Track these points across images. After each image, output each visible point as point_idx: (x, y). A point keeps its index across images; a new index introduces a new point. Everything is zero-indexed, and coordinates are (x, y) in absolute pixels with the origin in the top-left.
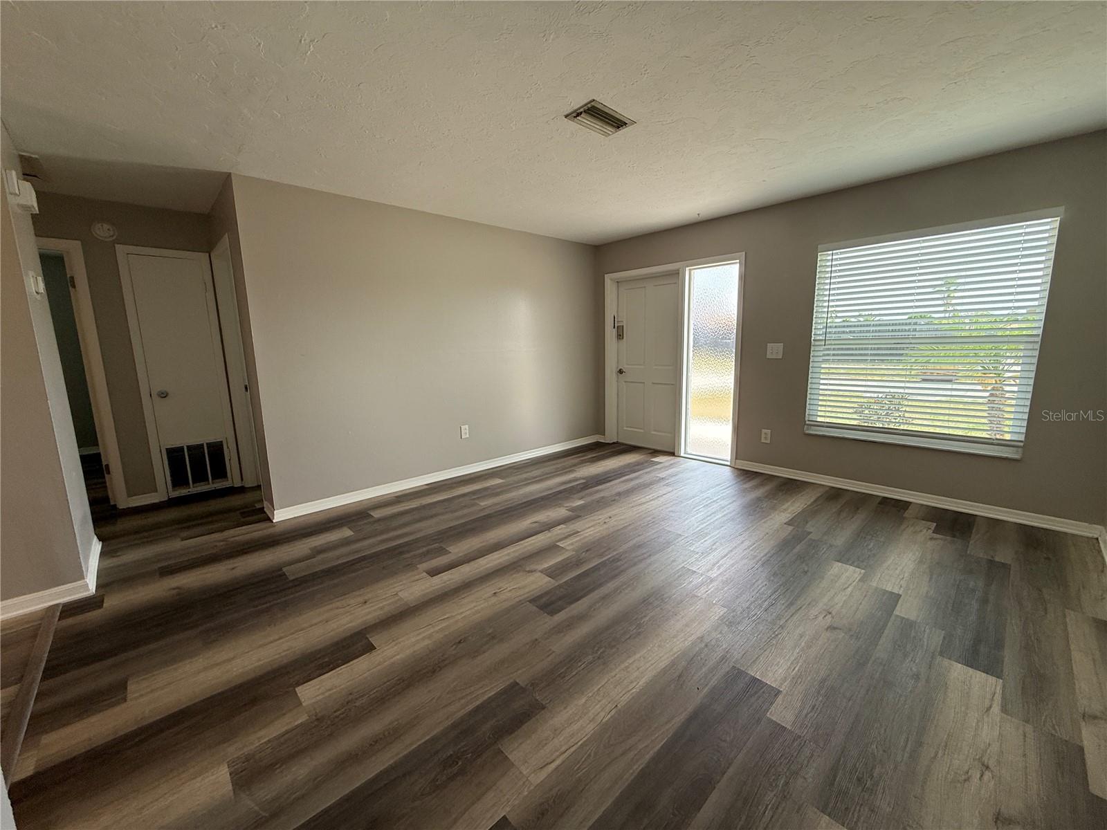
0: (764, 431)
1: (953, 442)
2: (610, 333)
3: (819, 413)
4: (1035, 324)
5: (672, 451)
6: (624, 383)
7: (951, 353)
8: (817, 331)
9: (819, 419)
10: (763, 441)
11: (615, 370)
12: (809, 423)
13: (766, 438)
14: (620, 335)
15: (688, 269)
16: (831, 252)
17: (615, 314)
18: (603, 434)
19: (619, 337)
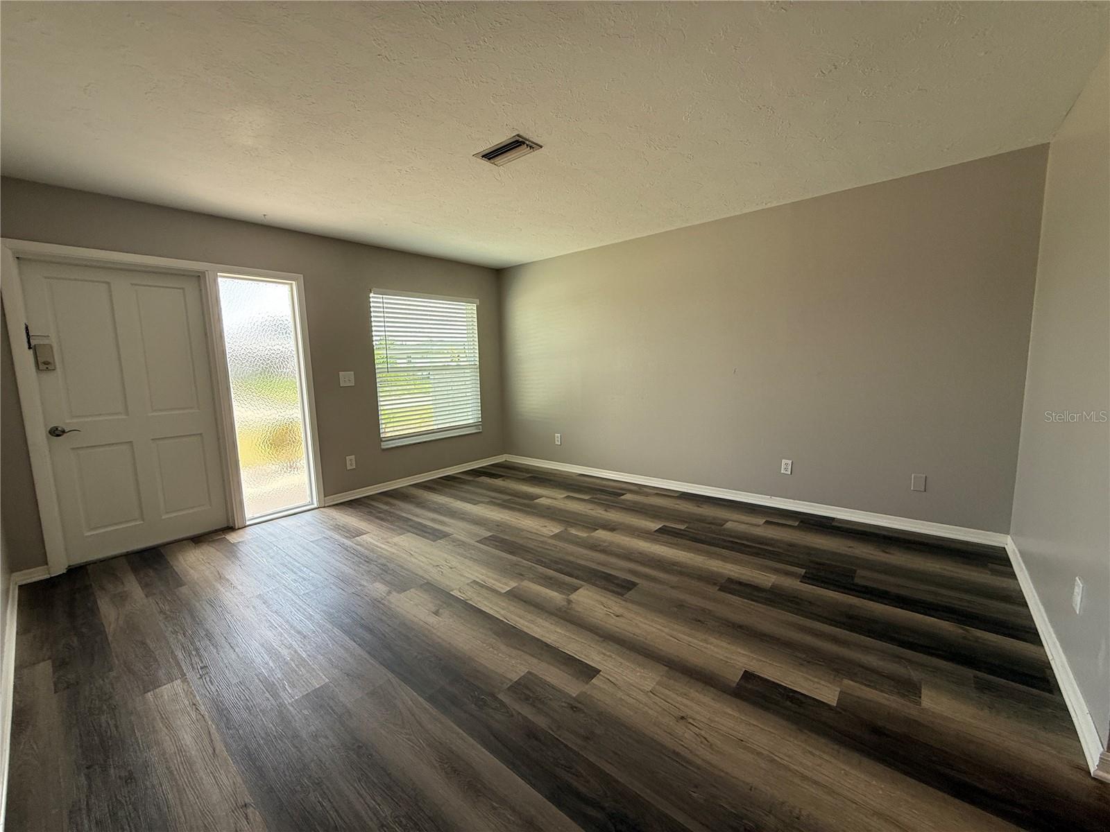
1: (463, 429)
2: (23, 357)
3: (387, 430)
4: (475, 359)
6: (70, 452)
9: (387, 435)
10: (348, 468)
11: (44, 432)
12: (383, 439)
13: (351, 465)
14: (46, 363)
15: (218, 274)
16: (381, 296)
17: (25, 321)
18: (45, 562)
19: (42, 367)
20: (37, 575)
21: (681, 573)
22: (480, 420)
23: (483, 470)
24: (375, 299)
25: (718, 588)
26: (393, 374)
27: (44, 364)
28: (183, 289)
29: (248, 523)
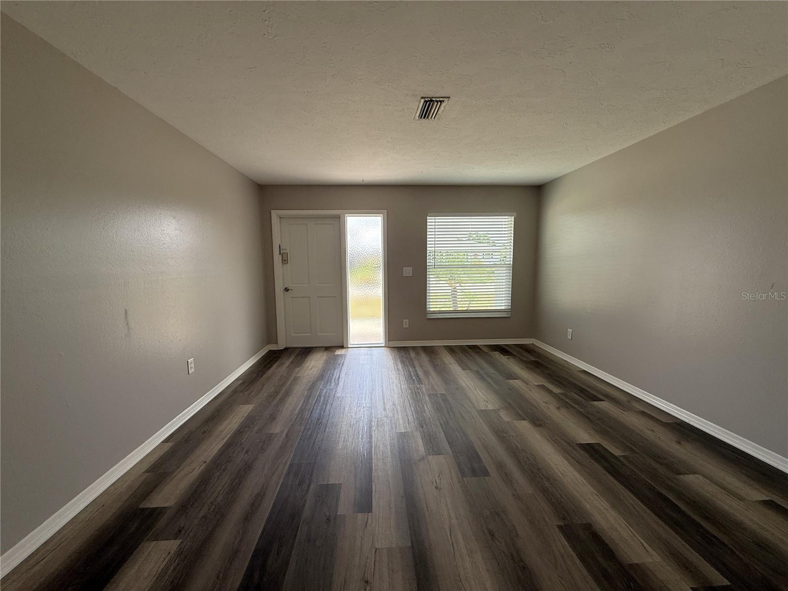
0: (404, 320)
1: (493, 313)
2: (277, 258)
3: (431, 306)
4: (510, 260)
5: (340, 345)
6: (290, 299)
7: (466, 272)
8: (430, 261)
9: (431, 310)
10: (404, 327)
11: (282, 289)
12: (428, 312)
13: (406, 325)
14: (285, 260)
15: (346, 215)
16: (434, 218)
17: (279, 243)
18: (276, 343)
19: (284, 262)
20: (273, 347)
21: (545, 491)
22: (510, 308)
23: (506, 348)
24: (431, 221)
25: (561, 523)
26: (439, 270)
27: (285, 261)
28: (333, 224)
29: (349, 346)
